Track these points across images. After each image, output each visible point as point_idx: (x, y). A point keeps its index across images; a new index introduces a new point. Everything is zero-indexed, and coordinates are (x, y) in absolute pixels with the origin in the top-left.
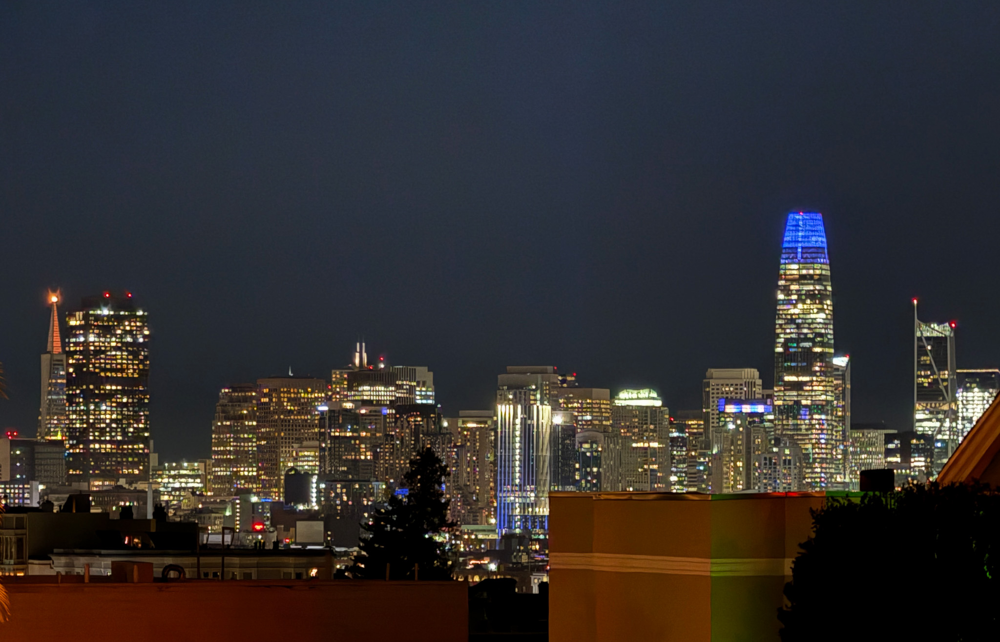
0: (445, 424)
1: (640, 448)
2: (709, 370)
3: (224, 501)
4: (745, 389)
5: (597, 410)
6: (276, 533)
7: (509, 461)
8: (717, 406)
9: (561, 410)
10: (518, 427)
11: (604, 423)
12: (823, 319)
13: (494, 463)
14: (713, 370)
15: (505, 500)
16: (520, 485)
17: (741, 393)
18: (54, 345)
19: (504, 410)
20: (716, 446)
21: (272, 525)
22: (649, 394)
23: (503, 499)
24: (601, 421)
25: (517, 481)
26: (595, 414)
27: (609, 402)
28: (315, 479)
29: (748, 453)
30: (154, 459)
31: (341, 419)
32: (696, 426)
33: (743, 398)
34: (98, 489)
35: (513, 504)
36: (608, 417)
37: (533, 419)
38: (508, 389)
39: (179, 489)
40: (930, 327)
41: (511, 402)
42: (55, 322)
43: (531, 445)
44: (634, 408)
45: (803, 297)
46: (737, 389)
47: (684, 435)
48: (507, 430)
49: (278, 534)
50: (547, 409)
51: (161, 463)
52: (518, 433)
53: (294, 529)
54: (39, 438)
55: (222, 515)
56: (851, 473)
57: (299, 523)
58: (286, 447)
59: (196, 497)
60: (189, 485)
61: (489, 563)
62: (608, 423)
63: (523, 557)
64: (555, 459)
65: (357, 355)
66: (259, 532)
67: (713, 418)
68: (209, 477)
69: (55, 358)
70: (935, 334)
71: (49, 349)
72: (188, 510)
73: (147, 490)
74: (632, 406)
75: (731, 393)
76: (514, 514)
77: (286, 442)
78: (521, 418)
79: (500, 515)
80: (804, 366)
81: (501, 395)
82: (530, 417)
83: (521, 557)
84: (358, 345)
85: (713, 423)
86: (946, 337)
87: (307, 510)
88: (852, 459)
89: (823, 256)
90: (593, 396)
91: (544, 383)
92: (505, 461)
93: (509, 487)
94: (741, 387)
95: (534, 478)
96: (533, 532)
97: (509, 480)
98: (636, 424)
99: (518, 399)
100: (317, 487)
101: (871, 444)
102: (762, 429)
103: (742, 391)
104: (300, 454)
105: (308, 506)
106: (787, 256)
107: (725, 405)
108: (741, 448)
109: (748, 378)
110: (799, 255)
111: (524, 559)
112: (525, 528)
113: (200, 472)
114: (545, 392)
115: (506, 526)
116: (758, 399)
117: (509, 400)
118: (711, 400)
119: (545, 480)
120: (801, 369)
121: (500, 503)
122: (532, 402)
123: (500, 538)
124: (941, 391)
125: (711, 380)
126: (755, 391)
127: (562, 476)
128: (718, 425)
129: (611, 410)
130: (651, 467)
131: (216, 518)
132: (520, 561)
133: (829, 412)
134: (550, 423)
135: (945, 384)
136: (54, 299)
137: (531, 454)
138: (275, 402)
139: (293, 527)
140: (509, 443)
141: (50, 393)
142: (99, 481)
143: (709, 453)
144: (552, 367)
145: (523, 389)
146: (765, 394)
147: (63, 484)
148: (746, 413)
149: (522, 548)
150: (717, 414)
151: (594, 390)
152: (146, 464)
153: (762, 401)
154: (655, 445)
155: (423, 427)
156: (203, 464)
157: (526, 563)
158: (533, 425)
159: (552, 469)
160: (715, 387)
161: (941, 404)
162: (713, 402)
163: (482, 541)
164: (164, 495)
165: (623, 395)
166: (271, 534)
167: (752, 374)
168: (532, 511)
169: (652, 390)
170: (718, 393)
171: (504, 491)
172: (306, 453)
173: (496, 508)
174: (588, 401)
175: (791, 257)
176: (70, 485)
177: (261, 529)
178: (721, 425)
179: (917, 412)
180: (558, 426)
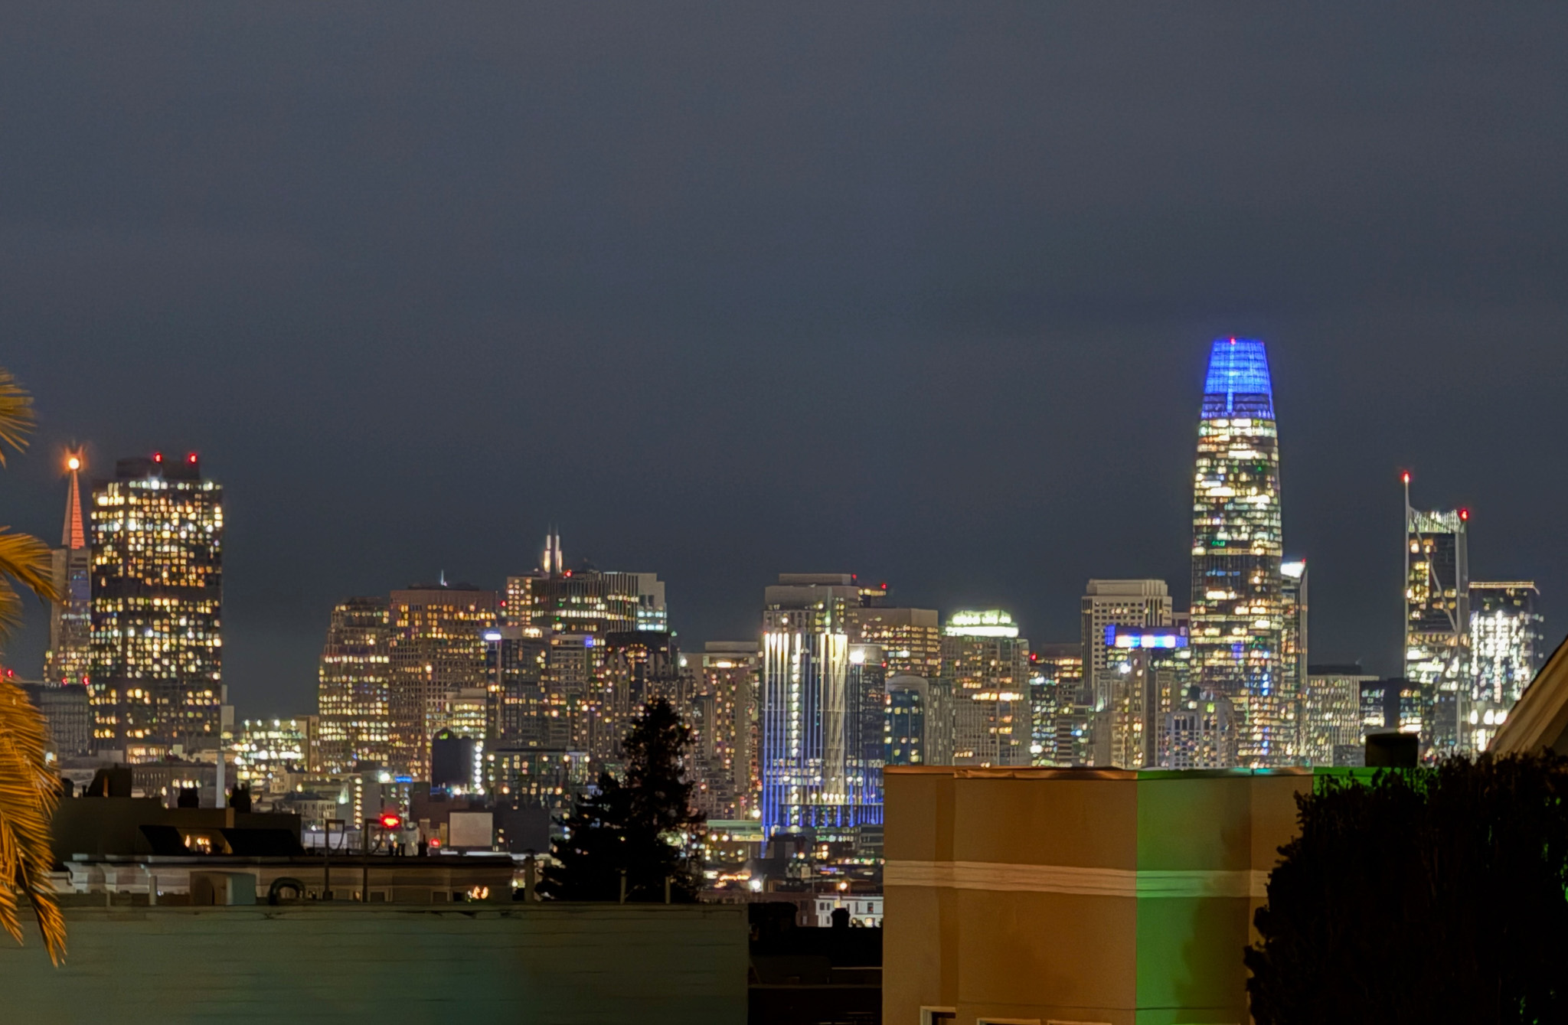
0: (683, 663)
1: (985, 702)
2: (1091, 581)
3: (338, 780)
4: (1146, 611)
5: (919, 642)
6: (417, 831)
7: (782, 720)
8: (1103, 637)
9: (862, 642)
10: (796, 668)
11: (929, 662)
12: (1266, 504)
13: (759, 723)
14: (1097, 581)
15: (775, 781)
16: (799, 759)
17: (1140, 618)
18: (73, 536)
19: (775, 641)
20: (1101, 699)
21: (413, 818)
22: (1000, 616)
23: (772, 779)
24: (923, 659)
25: (794, 752)
26: (915, 649)
27: (937, 631)
28: (479, 747)
29: (1151, 710)
30: (228, 714)
31: (521, 653)
32: (1071, 668)
33: (1143, 626)
34: (138, 761)
35: (788, 786)
36: (935, 653)
37: (819, 655)
38: (781, 609)
39: (268, 762)
40: (1429, 517)
41: (785, 629)
42: (75, 500)
43: (816, 696)
44: (975, 640)
45: (1236, 471)
46: (1133, 611)
47: (1052, 682)
48: (779, 673)
49: (421, 832)
50: (840, 640)
51: (238, 721)
52: (795, 677)
53: (446, 825)
54: (47, 680)
55: (334, 803)
56: (1308, 741)
57: (452, 815)
58: (434, 697)
59: (294, 774)
60: (285, 755)
61: (750, 879)
62: (935, 662)
63: (803, 870)
64: (853, 719)
65: (547, 554)
66: (393, 829)
67: (1097, 657)
68: (313, 743)
69: (75, 555)
70: (1436, 529)
71: (64, 542)
72: (280, 794)
73: (216, 763)
74: (972, 637)
75: (1125, 617)
76: (789, 803)
77: (434, 690)
78: (802, 655)
79: (768, 804)
80: (1236, 577)
81: (770, 618)
82: (815, 652)
83: (799, 870)
84: (549, 538)
85: (1097, 663)
86: (1453, 535)
87: (467, 795)
88: (1310, 720)
89: (1266, 406)
90: (914, 620)
91: (837, 599)
92: (775, 721)
93: (781, 760)
94: (1140, 608)
95: (821, 747)
96: (819, 832)
97: (781, 750)
98: (979, 664)
99: (796, 622)
100: (484, 761)
101: (1340, 698)
102: (1172, 674)
103: (1140, 614)
104: (457, 708)
105: (468, 789)
106: (1211, 406)
107: (1115, 635)
108: (1140, 702)
109: (1150, 594)
110: (1230, 407)
111: (805, 873)
112: (806, 825)
113: (300, 736)
114: (838, 614)
115: (776, 821)
116: (1167, 627)
117: (783, 625)
118: (1094, 627)
119: (838, 750)
120: (1231, 581)
121: (768, 787)
122: (818, 629)
123: (767, 840)
124: (1446, 616)
125: (1093, 598)
126: (1161, 615)
127: (863, 745)
128: (1104, 666)
129: (939, 642)
130: (1001, 731)
131: (323, 808)
132: (797, 877)
133: (1276, 648)
134: (845, 663)
135: (1452, 605)
136: (74, 463)
137: (816, 710)
138: (419, 627)
139: (444, 822)
140: (782, 692)
141: (66, 610)
142: (141, 747)
143: (1091, 709)
144: (849, 576)
145: (803, 609)
146: (1177, 619)
147: (85, 754)
148: (1148, 649)
149: (802, 856)
150: (1103, 650)
151: (915, 611)
152: (216, 722)
153: (1172, 629)
154: (1007, 697)
155: (648, 667)
156: (304, 724)
157: (806, 879)
158: (819, 664)
159: (849, 734)
160: (1100, 608)
161: (1446, 637)
162: (1098, 631)
163: (740, 845)
164: (242, 770)
165: (959, 619)
166: (410, 834)
167: (1157, 587)
168: (817, 798)
169: (1003, 612)
170: (1104, 618)
171: (774, 768)
172: (466, 707)
173: (760, 794)
174: (906, 628)
175: (1217, 409)
176: (95, 755)
177: (396, 825)
178: (1108, 667)
179: (1409, 648)
180: (859, 666)
